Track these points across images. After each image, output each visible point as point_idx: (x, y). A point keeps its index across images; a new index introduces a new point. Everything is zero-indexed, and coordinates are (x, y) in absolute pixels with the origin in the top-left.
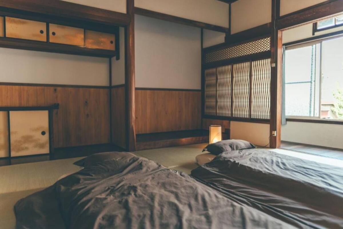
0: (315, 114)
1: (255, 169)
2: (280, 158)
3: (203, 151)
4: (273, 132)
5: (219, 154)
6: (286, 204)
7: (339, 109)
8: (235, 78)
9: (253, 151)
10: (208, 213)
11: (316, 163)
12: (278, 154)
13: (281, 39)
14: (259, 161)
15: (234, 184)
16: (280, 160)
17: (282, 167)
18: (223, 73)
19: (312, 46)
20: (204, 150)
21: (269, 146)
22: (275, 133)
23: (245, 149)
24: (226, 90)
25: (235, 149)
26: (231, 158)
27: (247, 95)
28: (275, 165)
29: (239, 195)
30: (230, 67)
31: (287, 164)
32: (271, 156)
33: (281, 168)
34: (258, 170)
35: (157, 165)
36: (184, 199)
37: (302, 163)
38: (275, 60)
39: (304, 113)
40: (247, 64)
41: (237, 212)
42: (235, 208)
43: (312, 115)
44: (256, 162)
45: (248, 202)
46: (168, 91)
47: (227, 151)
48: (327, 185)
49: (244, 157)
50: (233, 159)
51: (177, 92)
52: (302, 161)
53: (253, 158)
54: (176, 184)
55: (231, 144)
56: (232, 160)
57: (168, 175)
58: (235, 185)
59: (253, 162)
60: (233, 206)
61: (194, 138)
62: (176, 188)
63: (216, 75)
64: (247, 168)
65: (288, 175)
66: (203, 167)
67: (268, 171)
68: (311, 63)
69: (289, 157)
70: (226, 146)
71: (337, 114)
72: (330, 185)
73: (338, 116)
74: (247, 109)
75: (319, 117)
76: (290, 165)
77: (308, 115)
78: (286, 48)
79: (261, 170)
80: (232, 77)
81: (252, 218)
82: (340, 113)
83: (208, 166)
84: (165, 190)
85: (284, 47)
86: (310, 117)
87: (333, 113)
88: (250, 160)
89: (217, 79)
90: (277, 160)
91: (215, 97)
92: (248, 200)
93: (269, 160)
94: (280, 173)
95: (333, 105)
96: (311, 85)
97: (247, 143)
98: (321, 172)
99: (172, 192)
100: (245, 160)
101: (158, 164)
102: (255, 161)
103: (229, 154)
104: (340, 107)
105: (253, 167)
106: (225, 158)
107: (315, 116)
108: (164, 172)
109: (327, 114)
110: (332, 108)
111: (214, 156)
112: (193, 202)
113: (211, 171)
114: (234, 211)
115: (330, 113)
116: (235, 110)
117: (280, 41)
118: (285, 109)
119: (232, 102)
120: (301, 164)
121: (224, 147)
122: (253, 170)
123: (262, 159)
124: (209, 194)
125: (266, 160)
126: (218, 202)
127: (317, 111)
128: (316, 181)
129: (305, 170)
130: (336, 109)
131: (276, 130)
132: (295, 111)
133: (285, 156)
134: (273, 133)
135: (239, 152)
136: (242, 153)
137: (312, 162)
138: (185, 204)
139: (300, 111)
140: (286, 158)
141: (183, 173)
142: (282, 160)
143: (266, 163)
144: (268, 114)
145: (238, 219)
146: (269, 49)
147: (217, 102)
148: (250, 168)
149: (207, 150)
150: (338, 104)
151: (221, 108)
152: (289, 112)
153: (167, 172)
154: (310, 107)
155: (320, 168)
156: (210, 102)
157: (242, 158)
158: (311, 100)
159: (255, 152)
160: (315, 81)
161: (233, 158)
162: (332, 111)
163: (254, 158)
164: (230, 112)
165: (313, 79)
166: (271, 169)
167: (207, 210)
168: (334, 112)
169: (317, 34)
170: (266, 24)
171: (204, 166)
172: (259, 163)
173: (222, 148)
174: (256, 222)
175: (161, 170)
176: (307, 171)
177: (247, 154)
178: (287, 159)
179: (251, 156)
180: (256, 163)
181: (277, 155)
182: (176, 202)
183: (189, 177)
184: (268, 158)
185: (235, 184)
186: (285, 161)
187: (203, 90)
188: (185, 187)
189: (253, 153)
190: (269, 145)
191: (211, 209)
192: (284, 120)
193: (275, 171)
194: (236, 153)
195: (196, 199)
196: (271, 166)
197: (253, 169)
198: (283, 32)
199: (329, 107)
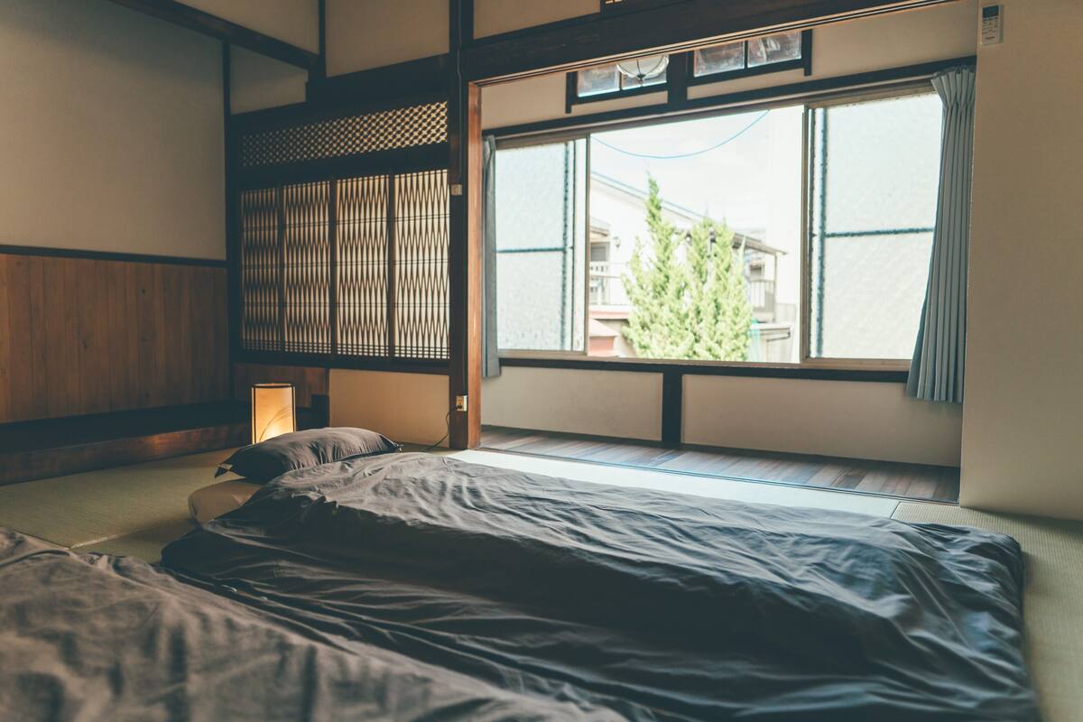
0: (575, 343)
1: (384, 517)
2: (468, 475)
3: (217, 475)
4: (458, 398)
5: (270, 480)
6: (467, 612)
7: (641, 331)
8: (341, 226)
9: (388, 461)
10: (182, 690)
11: (562, 482)
12: (466, 465)
13: (478, 111)
14: (402, 492)
15: (314, 574)
16: (465, 483)
17: (469, 504)
18: (304, 205)
19: (567, 145)
20: (221, 472)
21: (446, 443)
22: (464, 402)
23: (364, 455)
24: (314, 265)
25: (330, 456)
26: (311, 489)
27: (381, 284)
28: (448, 497)
29: (325, 607)
30: (324, 187)
31: (484, 493)
32: (442, 472)
33: (465, 506)
34: (395, 519)
35: (7, 542)
36: (95, 656)
37: (526, 485)
38: (459, 176)
39: (548, 343)
40: (379, 182)
41: (294, 667)
42: (287, 654)
43: (567, 347)
44: (393, 493)
45: (351, 628)
46: (90, 262)
47: (302, 468)
48: (579, 541)
49: (355, 482)
50: (319, 492)
51: (130, 265)
52: (528, 479)
53: (385, 482)
54: (77, 603)
55: (317, 444)
56: (313, 496)
57: (52, 572)
58: (317, 578)
59: (385, 494)
60: (284, 647)
61: (195, 433)
62: (71, 617)
63: (278, 210)
64: (359, 515)
65: (480, 524)
66: (210, 528)
67: (424, 519)
68: (562, 194)
69: (495, 469)
70: (299, 451)
71: (636, 346)
72: (588, 539)
73: (638, 350)
74: (382, 328)
75: (584, 353)
76: (491, 493)
77: (557, 347)
78: (496, 141)
79: (403, 517)
80: (333, 223)
81: (338, 677)
82: (643, 343)
83: (228, 524)
84: (22, 634)
85: (492, 138)
86: (563, 351)
87: (628, 344)
88: (375, 490)
89: (282, 227)
90: (458, 484)
91: (277, 286)
92: (352, 621)
93: (433, 485)
94: (458, 519)
95: (626, 322)
96: (564, 259)
97: (372, 435)
98: (572, 504)
99: (51, 637)
100: (360, 491)
101: (11, 537)
102: (391, 491)
103: (306, 475)
104: (643, 328)
105: (379, 512)
106: (290, 490)
107: (574, 349)
108: (36, 564)
109: (611, 347)
110: (625, 328)
111: (256, 488)
112: (131, 660)
113: (238, 540)
114: (282, 664)
115: (618, 343)
116: (345, 330)
117: (476, 117)
118: (495, 331)
119: (334, 305)
120: (524, 489)
121: (290, 455)
122: (379, 521)
123: (413, 482)
124: (205, 621)
125: (424, 485)
126: (233, 642)
127: (579, 336)
128: (553, 533)
129: (528, 504)
130: (633, 332)
131: (467, 394)
132: (523, 336)
133: (484, 468)
134: (458, 404)
135: (342, 468)
136: (350, 470)
137: (552, 480)
138: (97, 671)
139: (536, 336)
140: (486, 473)
141: (128, 561)
142: (471, 482)
143: (425, 493)
144: (445, 345)
145: (291, 689)
146: (443, 138)
147: (282, 305)
148: (370, 514)
149: (231, 470)
150: (639, 318)
151: (298, 325)
152: (509, 339)
153: (46, 562)
154: (563, 323)
155: (572, 494)
156: (260, 305)
157: (349, 485)
158: (564, 304)
159: (395, 463)
160: (573, 248)
161: (317, 489)
162: (625, 338)
163: (388, 482)
164: (325, 339)
165: (570, 244)
166: (433, 512)
167: (183, 679)
168: (629, 341)
169: (578, 110)
170: (434, 59)
171: (213, 524)
172: (403, 497)
173: (285, 457)
174: (349, 689)
175: (25, 558)
176: (534, 506)
177: (367, 471)
178: (487, 479)
179: (380, 477)
180: (393, 497)
181: (459, 469)
182: (60, 671)
183: (151, 570)
184: (432, 479)
185: (320, 574)
186: (479, 484)
187: (232, 263)
188: (111, 612)
189: (387, 467)
190: (447, 439)
191: (197, 672)
192: (493, 363)
193: (446, 516)
194: (333, 470)
195: (148, 646)
196: (436, 501)
197: (380, 518)
198: (485, 90)
199: (617, 325)
